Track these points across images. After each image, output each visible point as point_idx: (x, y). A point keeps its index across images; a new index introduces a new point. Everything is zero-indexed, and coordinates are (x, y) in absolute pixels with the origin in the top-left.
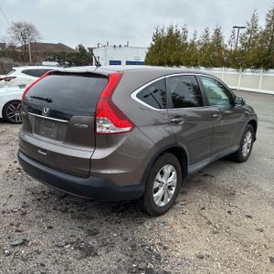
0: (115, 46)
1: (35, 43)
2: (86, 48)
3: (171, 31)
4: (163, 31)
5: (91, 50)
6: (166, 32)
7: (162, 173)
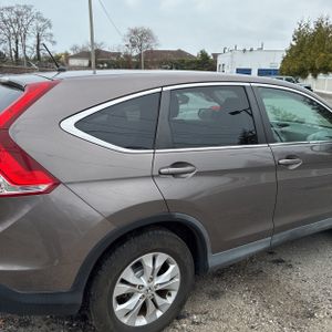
0: (245, 50)
1: (152, 51)
2: (209, 54)
3: (319, 25)
4: (307, 26)
5: (215, 55)
6: (312, 26)
7: (139, 266)
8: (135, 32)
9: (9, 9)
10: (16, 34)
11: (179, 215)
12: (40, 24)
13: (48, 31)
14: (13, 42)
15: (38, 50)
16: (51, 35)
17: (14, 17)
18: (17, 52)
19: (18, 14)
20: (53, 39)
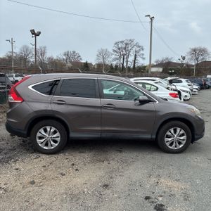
8: (195, 50)
9: (122, 42)
10: (124, 55)
11: (57, 116)
12: (138, 49)
13: (141, 52)
14: (122, 59)
15: (135, 63)
16: (143, 54)
17: (124, 46)
18: (123, 65)
19: (126, 44)
20: (144, 56)
